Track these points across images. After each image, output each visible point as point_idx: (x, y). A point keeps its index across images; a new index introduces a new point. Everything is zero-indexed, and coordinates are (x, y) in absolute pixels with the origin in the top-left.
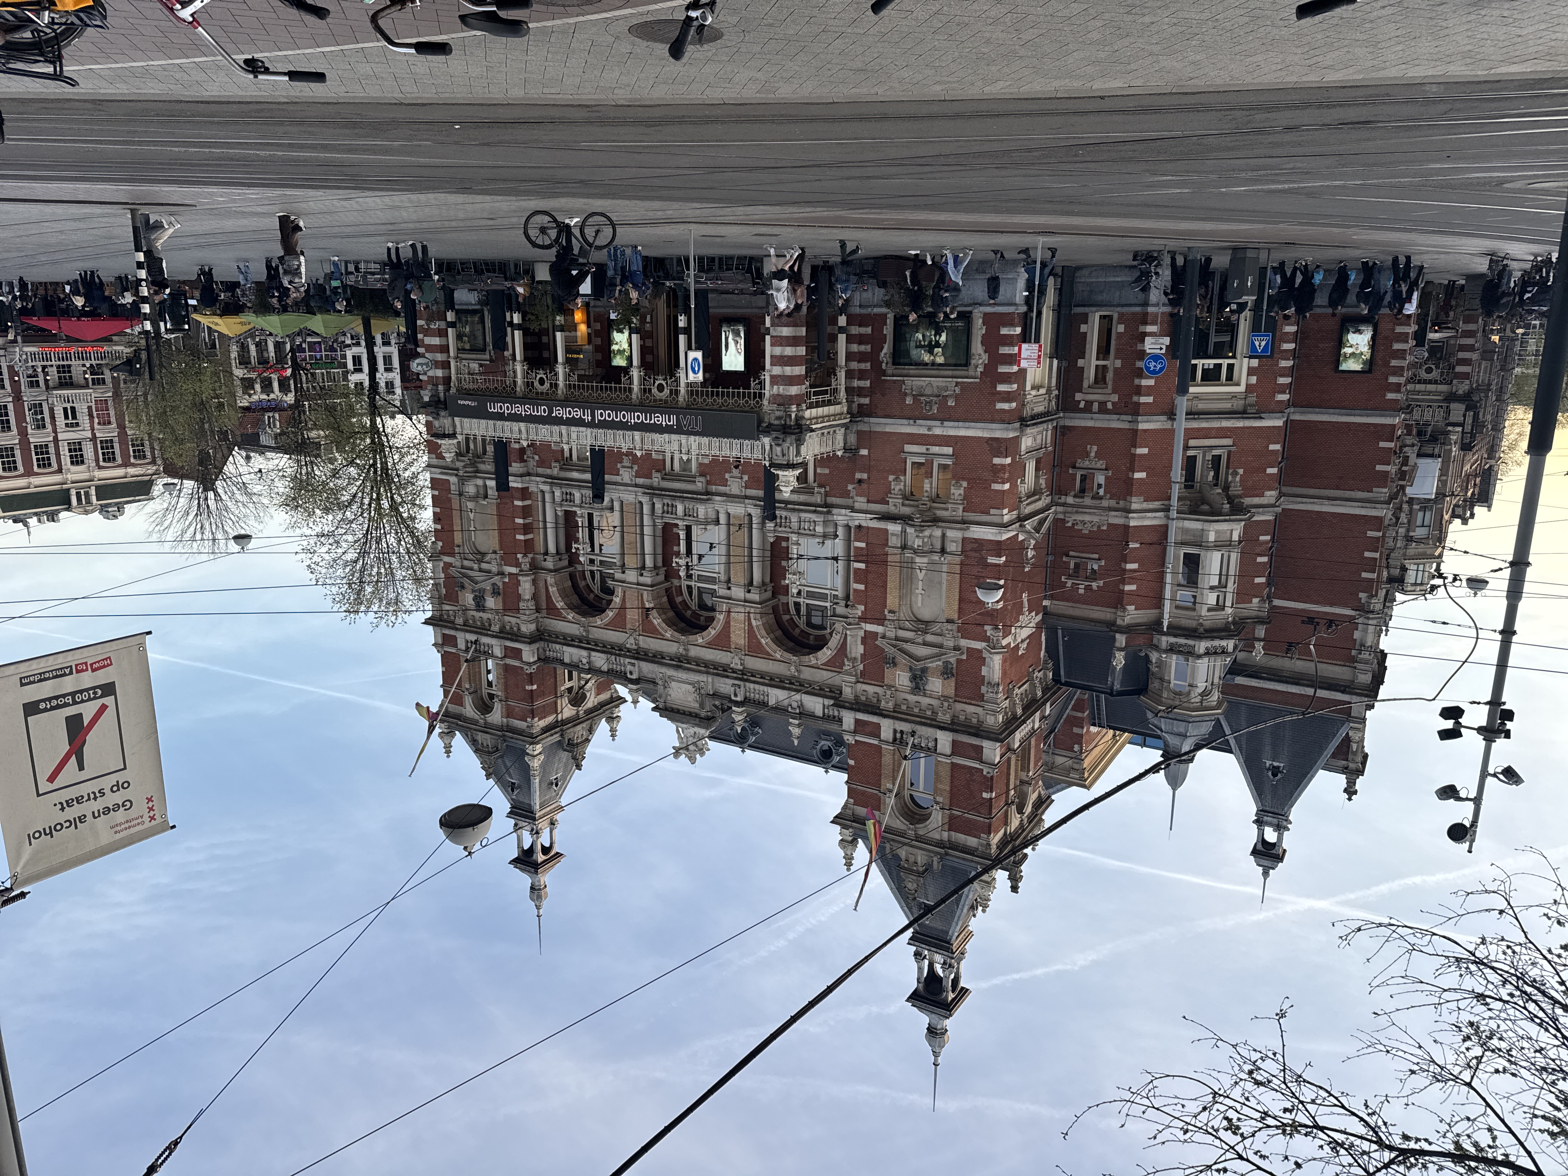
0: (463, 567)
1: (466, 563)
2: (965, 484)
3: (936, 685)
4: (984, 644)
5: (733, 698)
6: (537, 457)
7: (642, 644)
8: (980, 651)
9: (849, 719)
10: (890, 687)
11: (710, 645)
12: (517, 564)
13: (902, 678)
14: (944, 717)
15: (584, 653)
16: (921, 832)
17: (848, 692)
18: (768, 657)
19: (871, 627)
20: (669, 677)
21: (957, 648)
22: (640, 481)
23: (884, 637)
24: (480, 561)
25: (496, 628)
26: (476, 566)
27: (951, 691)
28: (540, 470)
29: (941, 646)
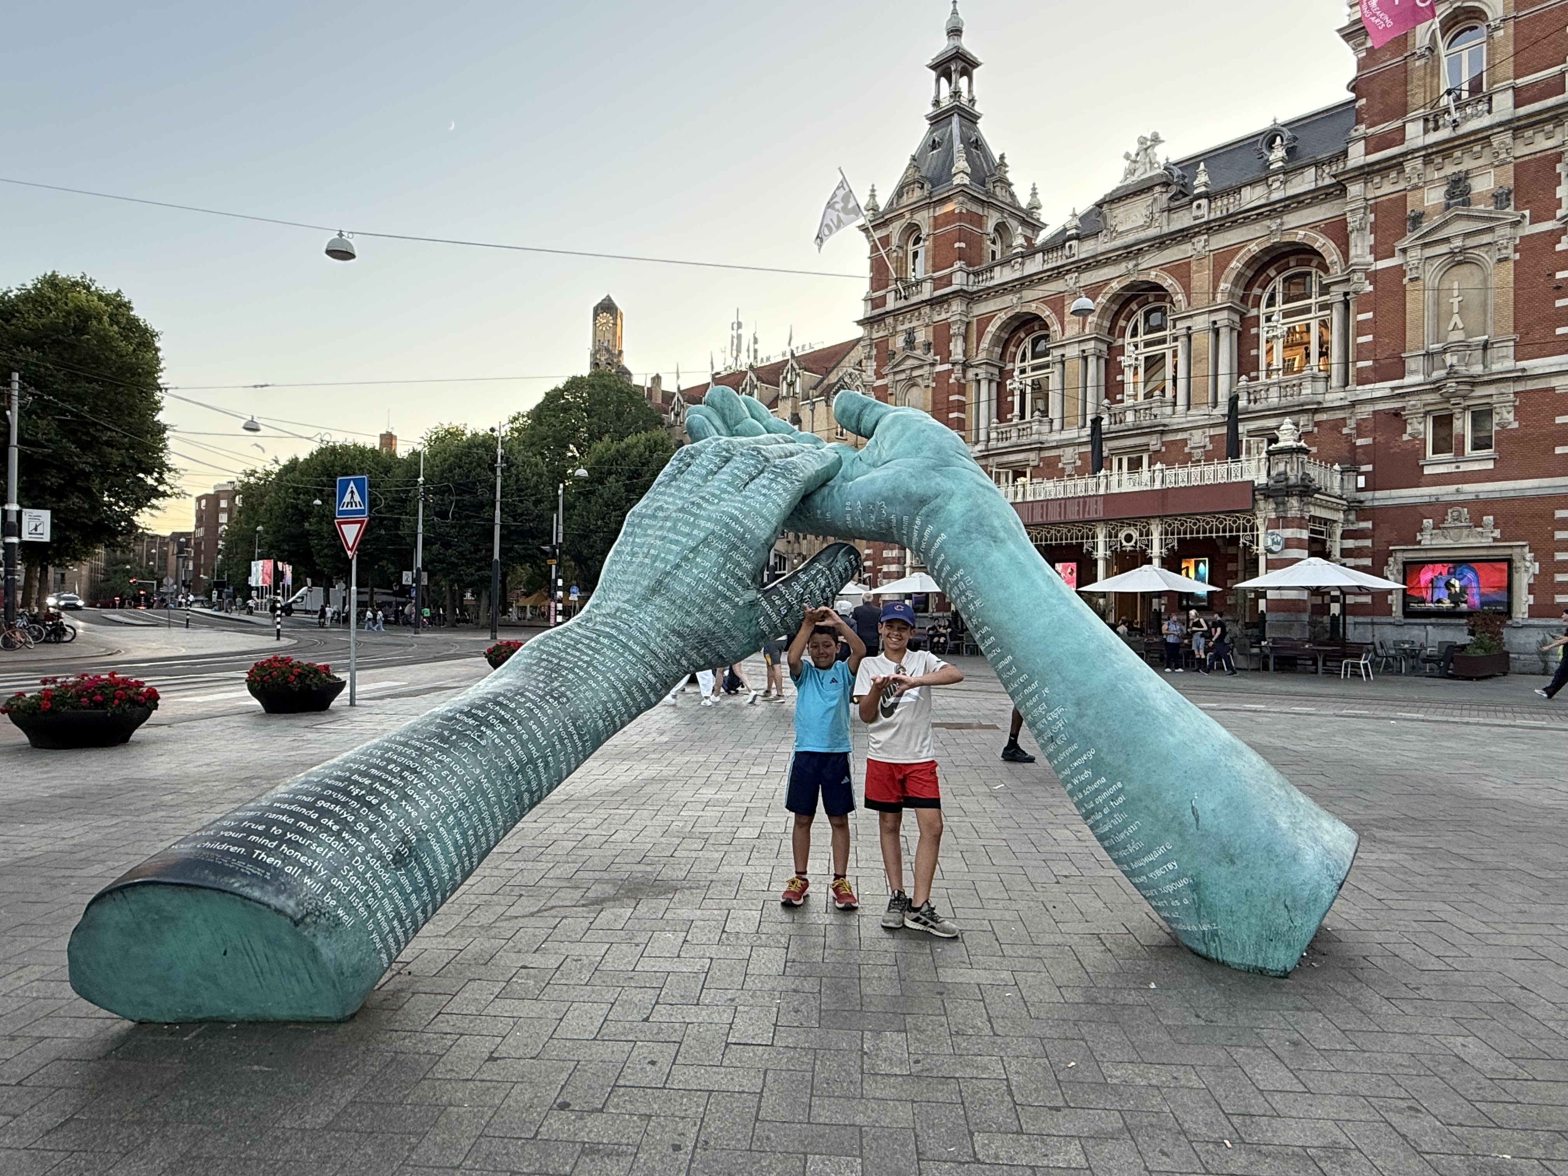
0: (1491, 230)
1: (1486, 238)
4: (875, 384)
5: (1075, 243)
6: (1345, 431)
7: (1189, 246)
9: (958, 283)
10: (927, 325)
11: (1107, 282)
12: (1373, 277)
13: (921, 336)
15: (1276, 196)
16: (904, 220)
17: (956, 307)
18: (1045, 301)
19: (947, 366)
20: (1149, 227)
22: (1180, 436)
23: (933, 365)
24: (1452, 253)
25: (1413, 166)
26: (1458, 243)
27: (891, 341)
28: (1340, 415)
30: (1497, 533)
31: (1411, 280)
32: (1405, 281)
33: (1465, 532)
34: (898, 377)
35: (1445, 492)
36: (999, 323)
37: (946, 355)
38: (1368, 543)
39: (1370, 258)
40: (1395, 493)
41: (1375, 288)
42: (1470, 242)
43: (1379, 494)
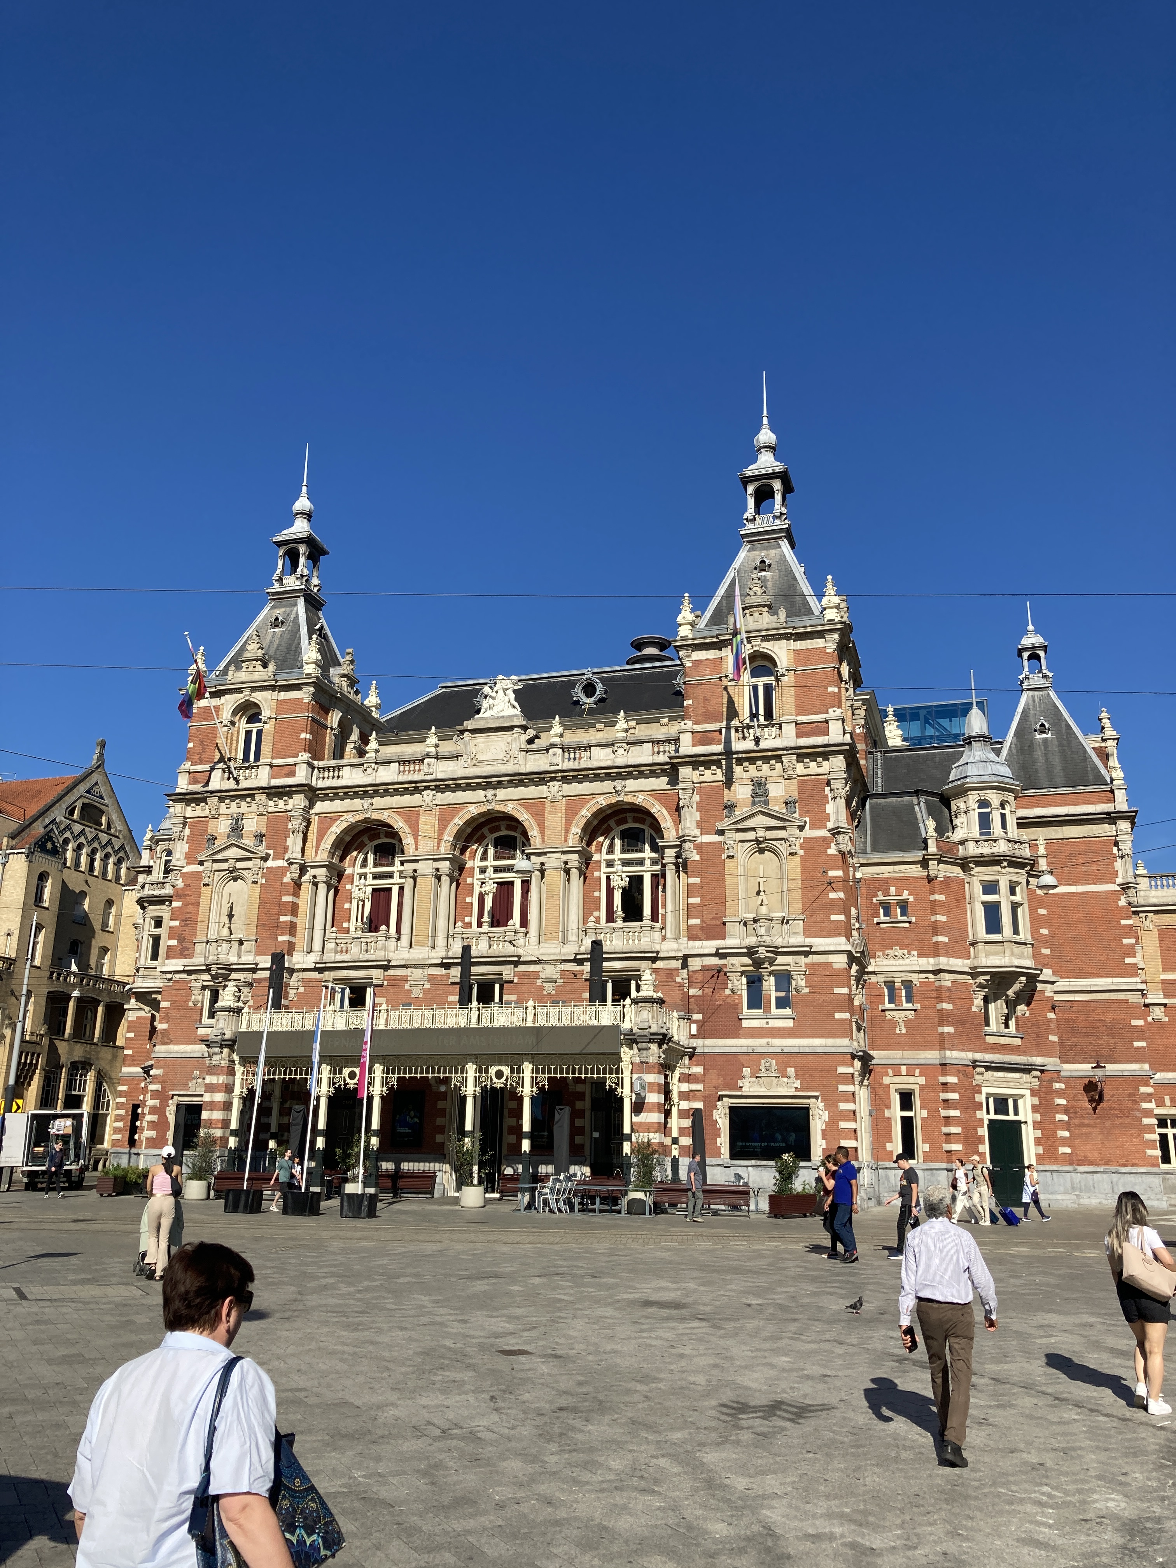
0: (784, 828)
1: (781, 834)
2: (191, 1004)
3: (222, 827)
4: (185, 870)
5: (433, 760)
7: (544, 788)
8: (188, 864)
9: (301, 776)
10: (261, 814)
11: (463, 806)
12: (700, 848)
13: (251, 825)
14: (213, 801)
15: (620, 761)
16: (241, 695)
17: (299, 801)
18: (399, 812)
19: (281, 863)
20: (507, 763)
21: (201, 863)
23: (265, 859)
24: (757, 840)
25: (728, 764)
26: (761, 833)
27: (212, 824)
29: (214, 861)
30: (798, 1084)
31: (728, 857)
32: (724, 856)
33: (775, 1080)
34: (216, 866)
35: (758, 1044)
36: (344, 825)
37: (280, 850)
38: (699, 1087)
39: (697, 832)
40: (721, 1042)
41: (701, 859)
42: (770, 834)
43: (709, 1042)
